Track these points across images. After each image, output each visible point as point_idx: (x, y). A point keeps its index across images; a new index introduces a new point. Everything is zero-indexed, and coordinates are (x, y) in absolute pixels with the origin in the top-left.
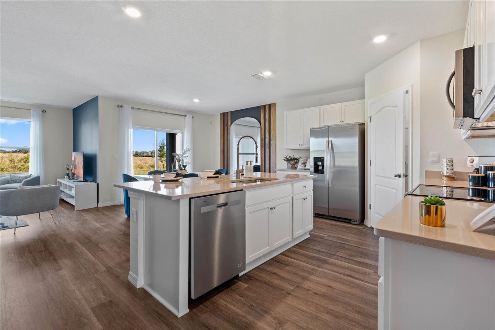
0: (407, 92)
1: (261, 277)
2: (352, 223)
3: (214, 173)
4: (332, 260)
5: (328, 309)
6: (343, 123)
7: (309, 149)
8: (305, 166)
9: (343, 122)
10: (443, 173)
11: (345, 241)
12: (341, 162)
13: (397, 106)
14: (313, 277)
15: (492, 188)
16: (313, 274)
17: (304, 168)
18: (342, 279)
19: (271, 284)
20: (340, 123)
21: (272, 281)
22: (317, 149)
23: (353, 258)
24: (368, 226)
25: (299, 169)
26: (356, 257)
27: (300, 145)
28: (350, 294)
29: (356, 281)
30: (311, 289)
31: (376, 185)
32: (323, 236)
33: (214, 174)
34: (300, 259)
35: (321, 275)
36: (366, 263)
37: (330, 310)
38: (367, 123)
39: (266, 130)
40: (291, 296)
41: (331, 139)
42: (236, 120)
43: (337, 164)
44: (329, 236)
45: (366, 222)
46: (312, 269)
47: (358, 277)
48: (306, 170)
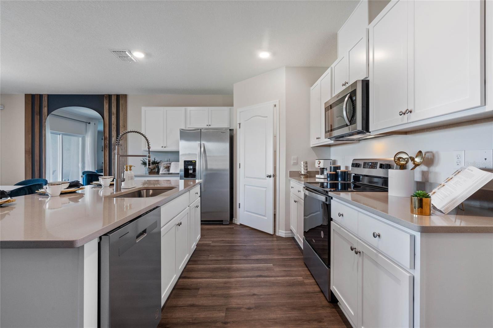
0: (275, 106)
1: (179, 318)
2: (224, 224)
3: (68, 185)
4: (235, 266)
5: (271, 319)
6: (210, 127)
7: (179, 152)
8: (169, 171)
9: (210, 125)
10: (301, 172)
11: (231, 243)
12: (213, 165)
13: (267, 117)
14: (233, 292)
15: (340, 181)
16: (229, 288)
17: (168, 173)
18: (257, 283)
19: (198, 321)
20: (208, 127)
21: (196, 316)
22: (187, 152)
23: (249, 258)
24: (238, 224)
25: (161, 174)
26: (250, 256)
27: (162, 147)
28: (274, 294)
29: (268, 279)
30: (241, 306)
31: (245, 186)
32: (209, 243)
33: (67, 188)
34: (205, 276)
35: (237, 286)
36: (262, 259)
37: (273, 319)
38: (236, 130)
39: (113, 126)
40: (229, 325)
41: (202, 142)
42: (56, 109)
43: (209, 167)
44: (213, 242)
45: (235, 220)
46: (225, 283)
47: (266, 274)
48: (170, 175)
